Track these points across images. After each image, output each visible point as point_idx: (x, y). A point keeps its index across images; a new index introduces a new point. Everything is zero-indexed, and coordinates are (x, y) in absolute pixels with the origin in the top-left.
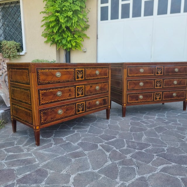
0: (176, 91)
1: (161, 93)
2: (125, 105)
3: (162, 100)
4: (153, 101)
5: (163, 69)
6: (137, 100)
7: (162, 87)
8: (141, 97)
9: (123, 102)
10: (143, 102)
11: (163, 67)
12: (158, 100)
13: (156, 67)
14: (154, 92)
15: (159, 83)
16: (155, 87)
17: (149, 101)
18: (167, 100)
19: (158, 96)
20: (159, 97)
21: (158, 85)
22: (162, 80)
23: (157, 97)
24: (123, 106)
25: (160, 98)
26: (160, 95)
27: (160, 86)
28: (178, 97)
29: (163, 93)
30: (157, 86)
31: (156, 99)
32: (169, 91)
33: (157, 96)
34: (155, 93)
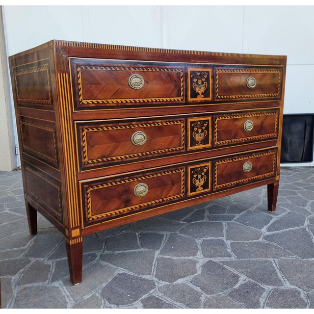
0: (251, 154)
1: (209, 164)
2: (76, 233)
3: (212, 191)
4: (186, 197)
5: (213, 77)
6: (127, 203)
7: (209, 145)
8: (141, 189)
9: (66, 223)
10: (149, 207)
11: (210, 70)
12: (200, 190)
13: (190, 69)
14: (186, 166)
15: (200, 131)
16: (190, 148)
17: (171, 202)
18: (226, 188)
19: (199, 176)
20: (202, 182)
21: (198, 138)
22: (209, 118)
23: (197, 184)
24: (69, 237)
25: (205, 186)
26: (207, 173)
27: (205, 141)
28: (258, 174)
29: (213, 166)
30: (194, 142)
31: (194, 188)
32: (232, 157)
33: (197, 178)
34: (190, 168)
